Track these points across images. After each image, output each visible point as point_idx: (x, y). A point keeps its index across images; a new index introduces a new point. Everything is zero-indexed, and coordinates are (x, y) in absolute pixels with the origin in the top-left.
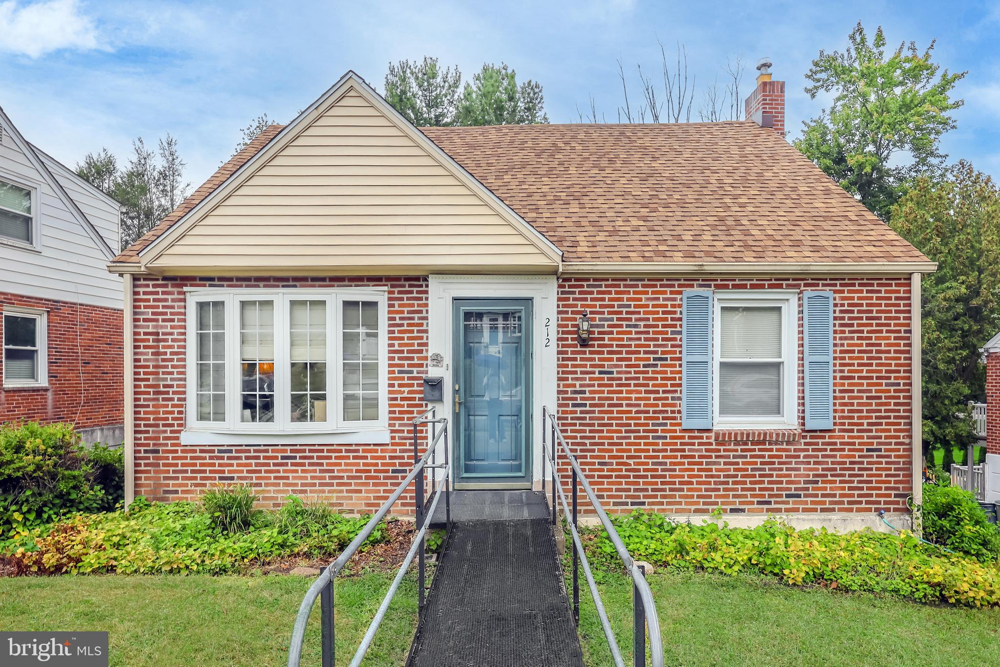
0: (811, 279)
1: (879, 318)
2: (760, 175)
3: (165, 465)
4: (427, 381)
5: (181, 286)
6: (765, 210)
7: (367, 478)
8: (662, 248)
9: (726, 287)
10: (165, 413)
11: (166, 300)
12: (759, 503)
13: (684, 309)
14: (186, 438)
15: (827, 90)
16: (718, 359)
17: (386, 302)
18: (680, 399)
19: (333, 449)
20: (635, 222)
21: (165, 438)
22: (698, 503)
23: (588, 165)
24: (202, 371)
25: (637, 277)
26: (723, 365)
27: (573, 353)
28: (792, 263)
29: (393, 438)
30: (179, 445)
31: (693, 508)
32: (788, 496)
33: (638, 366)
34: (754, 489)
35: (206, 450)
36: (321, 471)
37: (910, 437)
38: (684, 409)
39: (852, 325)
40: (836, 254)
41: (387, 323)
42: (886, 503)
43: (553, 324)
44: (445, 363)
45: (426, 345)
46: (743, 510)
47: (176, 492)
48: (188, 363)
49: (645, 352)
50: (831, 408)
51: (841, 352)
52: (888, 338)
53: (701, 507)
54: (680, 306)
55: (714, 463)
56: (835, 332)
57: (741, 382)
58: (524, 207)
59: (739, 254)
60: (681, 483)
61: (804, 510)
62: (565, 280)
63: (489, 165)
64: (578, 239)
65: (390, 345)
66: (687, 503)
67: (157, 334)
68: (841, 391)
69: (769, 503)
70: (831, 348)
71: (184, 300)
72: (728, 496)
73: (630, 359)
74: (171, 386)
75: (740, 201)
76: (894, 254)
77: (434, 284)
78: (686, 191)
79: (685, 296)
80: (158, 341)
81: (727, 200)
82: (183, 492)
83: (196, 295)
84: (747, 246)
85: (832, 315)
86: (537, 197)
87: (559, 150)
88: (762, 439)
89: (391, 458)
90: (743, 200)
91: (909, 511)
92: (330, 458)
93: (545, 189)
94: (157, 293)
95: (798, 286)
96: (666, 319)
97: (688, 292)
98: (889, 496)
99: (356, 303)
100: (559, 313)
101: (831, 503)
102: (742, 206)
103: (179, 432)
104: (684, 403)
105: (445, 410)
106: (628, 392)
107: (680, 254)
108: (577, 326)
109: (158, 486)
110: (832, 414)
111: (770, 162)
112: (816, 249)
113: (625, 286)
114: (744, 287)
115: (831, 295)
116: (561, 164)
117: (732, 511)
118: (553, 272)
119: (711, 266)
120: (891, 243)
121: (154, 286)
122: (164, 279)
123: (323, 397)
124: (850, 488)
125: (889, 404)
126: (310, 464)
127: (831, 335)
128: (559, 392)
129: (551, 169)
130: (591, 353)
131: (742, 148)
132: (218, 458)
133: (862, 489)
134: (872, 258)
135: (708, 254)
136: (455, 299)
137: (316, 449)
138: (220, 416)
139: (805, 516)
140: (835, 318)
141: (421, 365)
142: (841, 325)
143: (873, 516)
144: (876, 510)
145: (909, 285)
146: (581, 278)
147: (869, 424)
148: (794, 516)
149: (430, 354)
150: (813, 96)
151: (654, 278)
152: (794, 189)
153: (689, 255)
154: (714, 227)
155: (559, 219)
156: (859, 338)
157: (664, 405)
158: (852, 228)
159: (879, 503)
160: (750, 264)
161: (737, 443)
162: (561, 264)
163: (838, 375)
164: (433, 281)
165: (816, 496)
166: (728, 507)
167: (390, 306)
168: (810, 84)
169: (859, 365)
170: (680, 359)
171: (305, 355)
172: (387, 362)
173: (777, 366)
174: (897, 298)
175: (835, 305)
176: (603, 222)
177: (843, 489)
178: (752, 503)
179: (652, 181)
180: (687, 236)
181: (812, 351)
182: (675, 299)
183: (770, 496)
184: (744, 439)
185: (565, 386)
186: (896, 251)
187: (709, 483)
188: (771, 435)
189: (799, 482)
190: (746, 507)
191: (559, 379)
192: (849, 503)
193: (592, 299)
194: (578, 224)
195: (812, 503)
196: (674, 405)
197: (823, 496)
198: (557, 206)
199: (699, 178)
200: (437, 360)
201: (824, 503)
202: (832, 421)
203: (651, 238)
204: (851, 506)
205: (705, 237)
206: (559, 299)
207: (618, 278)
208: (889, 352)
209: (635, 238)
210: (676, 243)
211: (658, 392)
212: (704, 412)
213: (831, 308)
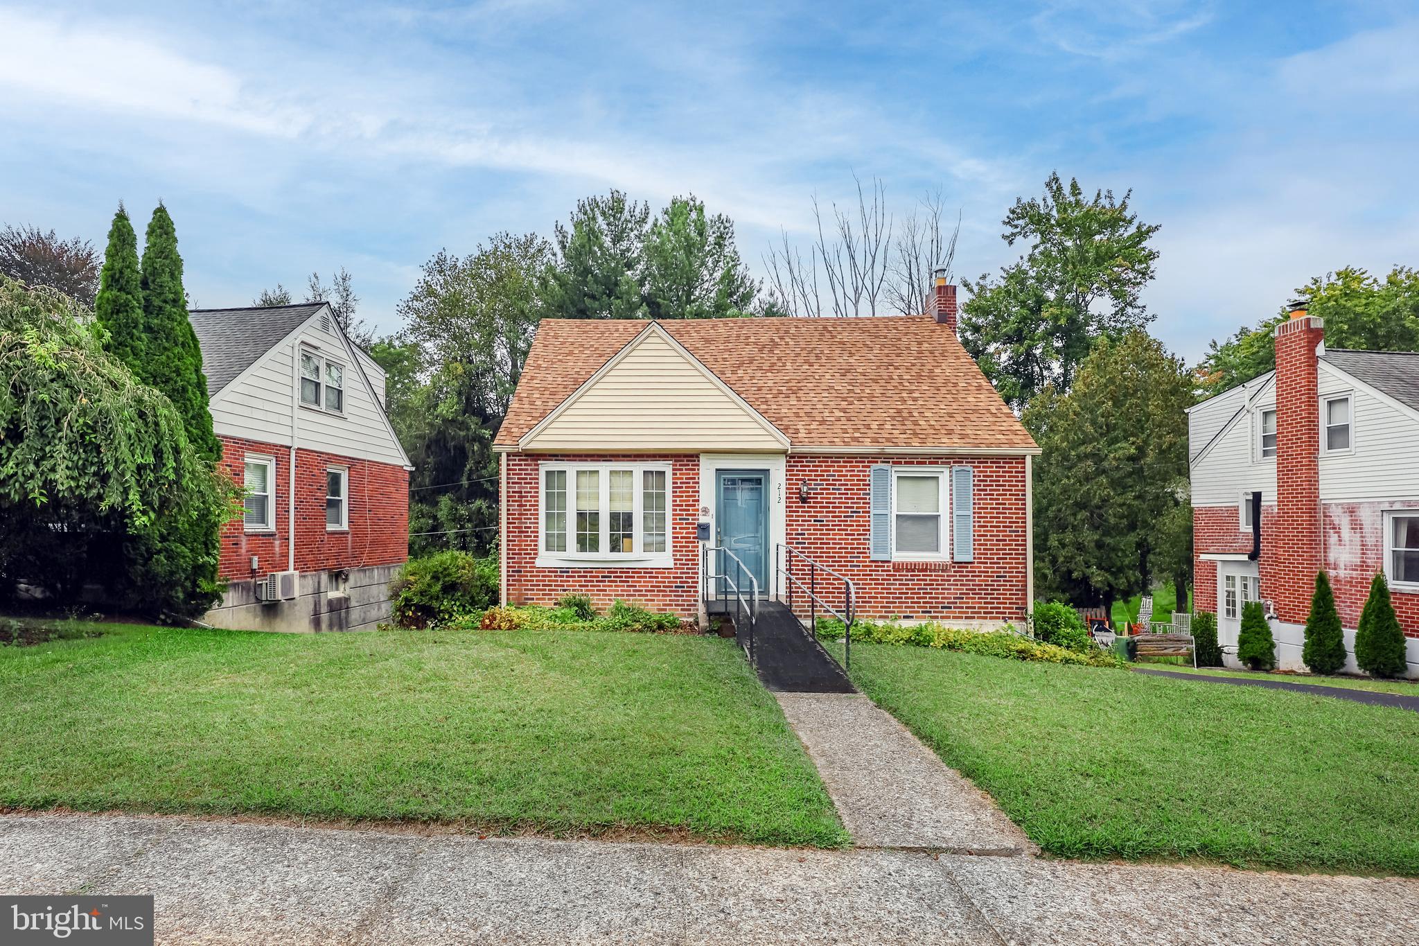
0: (959, 459)
1: (1005, 486)
2: (931, 371)
3: (525, 581)
4: (699, 526)
5: (537, 460)
6: (930, 404)
7: (658, 591)
8: (857, 435)
9: (900, 463)
10: (525, 545)
11: (527, 470)
12: (923, 612)
13: (872, 478)
14: (539, 563)
15: (1025, 236)
16: (895, 512)
17: (671, 472)
18: (869, 539)
19: (636, 571)
20: (838, 413)
21: (526, 563)
22: (881, 612)
23: (800, 360)
24: (549, 516)
25: (840, 456)
26: (898, 516)
27: (796, 507)
28: (946, 446)
29: (675, 564)
30: (534, 567)
31: (878, 615)
32: (942, 608)
33: (840, 517)
34: (919, 603)
35: (553, 570)
36: (628, 586)
37: (1026, 568)
38: (871, 546)
39: (986, 490)
40: (976, 441)
41: (671, 485)
42: (1010, 613)
43: (783, 487)
44: (710, 513)
45: (698, 501)
46: (912, 617)
47: (533, 599)
48: (540, 512)
49: (845, 507)
50: (972, 547)
51: (979, 508)
52: (1011, 499)
53: (883, 614)
54: (869, 476)
55: (892, 584)
56: (974, 495)
57: (911, 528)
58: (757, 399)
59: (909, 441)
60: (869, 597)
61: (954, 617)
62: (791, 457)
63: (725, 359)
64: (798, 427)
65: (674, 501)
66: (873, 612)
67: (521, 492)
68: (979, 536)
69: (930, 612)
70: (972, 506)
71: (537, 470)
72: (901, 607)
73: (835, 512)
74: (530, 528)
75: (914, 395)
76: (1016, 441)
77: (703, 460)
78: (875, 386)
79: (872, 468)
80: (522, 497)
81: (904, 395)
82: (537, 599)
83: (545, 466)
84: (915, 434)
85: (972, 483)
86: (765, 391)
87: (776, 345)
88: (925, 568)
89: (674, 578)
90: (916, 395)
91: (1025, 619)
92: (634, 577)
93: (770, 383)
94: (521, 465)
95: (949, 463)
96: (859, 485)
97: (874, 466)
98: (1012, 608)
99: (652, 472)
100: (787, 480)
101: (972, 613)
102: (915, 399)
103: (535, 558)
104: (871, 542)
105: (711, 544)
106: (833, 534)
107: (869, 440)
108: (800, 489)
109: (521, 595)
110: (972, 551)
111: (940, 359)
112: (963, 437)
113: (832, 462)
114: (913, 463)
115: (971, 469)
116: (780, 359)
117: (905, 617)
118: (784, 452)
119: (891, 450)
120: (1015, 433)
121: (519, 460)
122: (526, 455)
123: (630, 536)
124: (985, 603)
125: (1012, 545)
126: (621, 581)
127: (972, 497)
128: (787, 534)
129: (773, 364)
130: (809, 507)
131: (920, 343)
132: (560, 576)
133: (993, 603)
134: (999, 445)
135: (888, 440)
136: (717, 470)
137: (625, 571)
138: (563, 548)
139: (954, 621)
140: (974, 485)
141: (695, 515)
142: (978, 490)
143: (1001, 622)
144: (1003, 618)
145: (1024, 463)
146: (803, 456)
147: (998, 559)
148: (946, 621)
149: (700, 507)
150: (1011, 243)
151: (852, 457)
152: (956, 385)
153: (875, 441)
154: (893, 418)
155: (783, 411)
156: (991, 499)
157: (858, 544)
158: (991, 419)
159: (1005, 613)
160: (916, 448)
161: (908, 571)
162: (789, 447)
163: (977, 524)
164: (702, 458)
165: (962, 608)
166: (902, 615)
167: (674, 474)
168: (1008, 230)
169: (991, 517)
170: (869, 512)
171: (621, 508)
172: (671, 512)
173: (936, 517)
174: (1016, 472)
175: (974, 476)
176: (815, 413)
177: (981, 603)
178: (918, 612)
179: (849, 376)
180: (874, 426)
181: (958, 509)
182: (865, 471)
183: (931, 607)
184: (912, 568)
185: (791, 530)
186: (1016, 439)
187: (889, 598)
188: (931, 565)
189: (950, 598)
190: (914, 615)
191: (787, 525)
192: (985, 613)
193: (809, 471)
194: (797, 415)
195: (959, 612)
196: (865, 544)
197: (967, 608)
198: (781, 398)
199: (885, 374)
200: (705, 511)
201: (968, 613)
202: (972, 556)
203: (849, 426)
204: (987, 615)
205: (886, 427)
206: (787, 471)
207: (827, 456)
208: (1011, 509)
209: (837, 428)
210: (866, 431)
211: (854, 535)
212: (885, 549)
213: (972, 479)
